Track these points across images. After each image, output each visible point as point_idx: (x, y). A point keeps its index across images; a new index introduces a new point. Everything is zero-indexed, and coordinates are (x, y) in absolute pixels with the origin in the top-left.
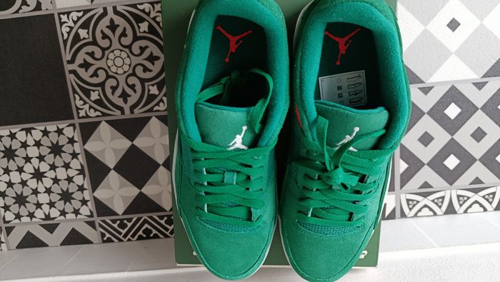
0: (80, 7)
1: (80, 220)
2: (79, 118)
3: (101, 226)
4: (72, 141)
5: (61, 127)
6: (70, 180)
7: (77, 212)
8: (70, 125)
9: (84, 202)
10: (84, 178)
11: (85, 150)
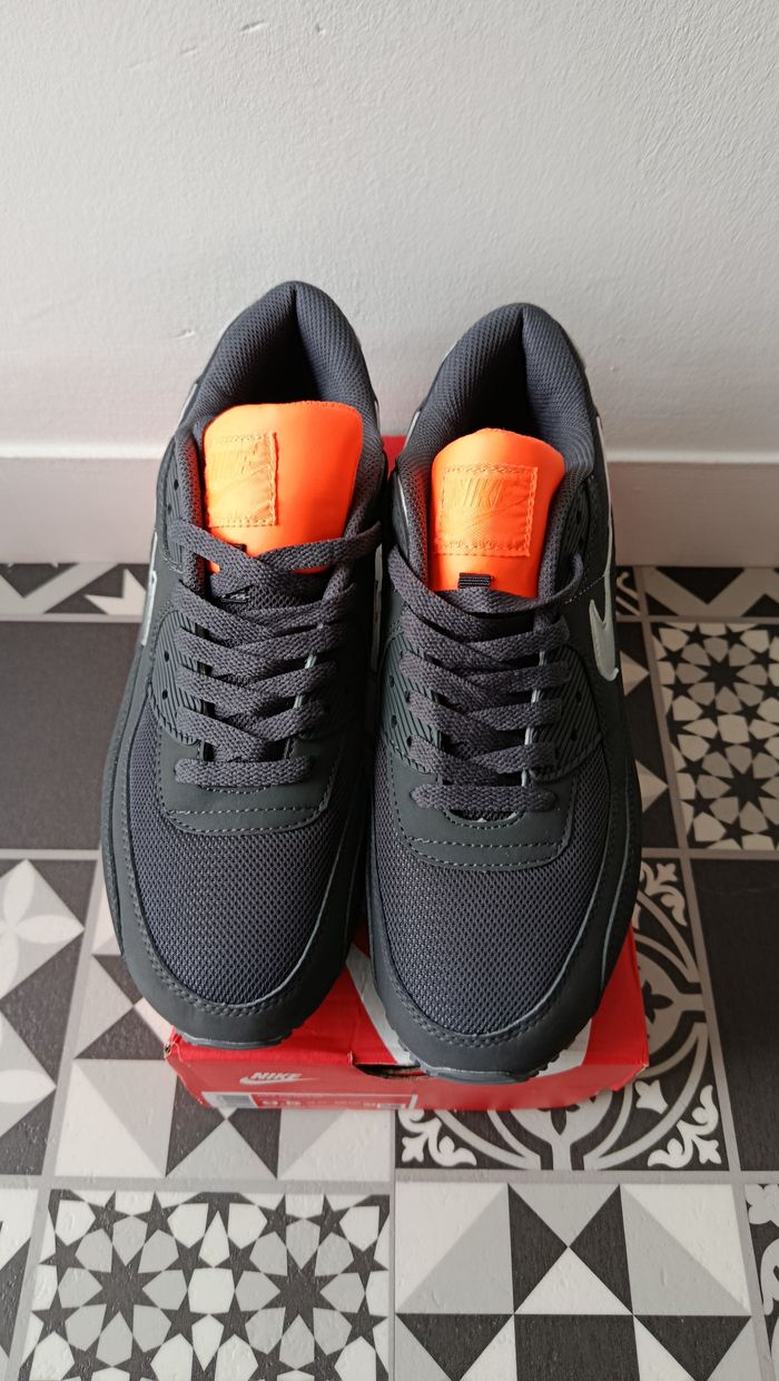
0: (658, 1182)
1: (687, 619)
2: (677, 861)
3: (635, 604)
4: (701, 805)
5: (731, 844)
6: (711, 712)
7: (696, 637)
8: (705, 845)
9: (674, 658)
10: (671, 713)
11: (664, 779)
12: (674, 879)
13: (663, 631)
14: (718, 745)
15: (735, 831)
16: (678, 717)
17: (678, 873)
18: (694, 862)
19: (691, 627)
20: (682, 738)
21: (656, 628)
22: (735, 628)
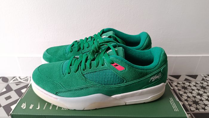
2: (190, 114)
4: (190, 105)
5: (197, 111)
6: (185, 93)
7: (178, 83)
8: (194, 111)
9: (176, 86)
10: (179, 93)
11: (183, 102)
12: (191, 116)
13: (173, 83)
14: (188, 97)
15: (197, 109)
16: (181, 93)
17: (191, 115)
18: (193, 114)
19: (177, 82)
20: (182, 96)
21: (172, 82)
22: (184, 82)
